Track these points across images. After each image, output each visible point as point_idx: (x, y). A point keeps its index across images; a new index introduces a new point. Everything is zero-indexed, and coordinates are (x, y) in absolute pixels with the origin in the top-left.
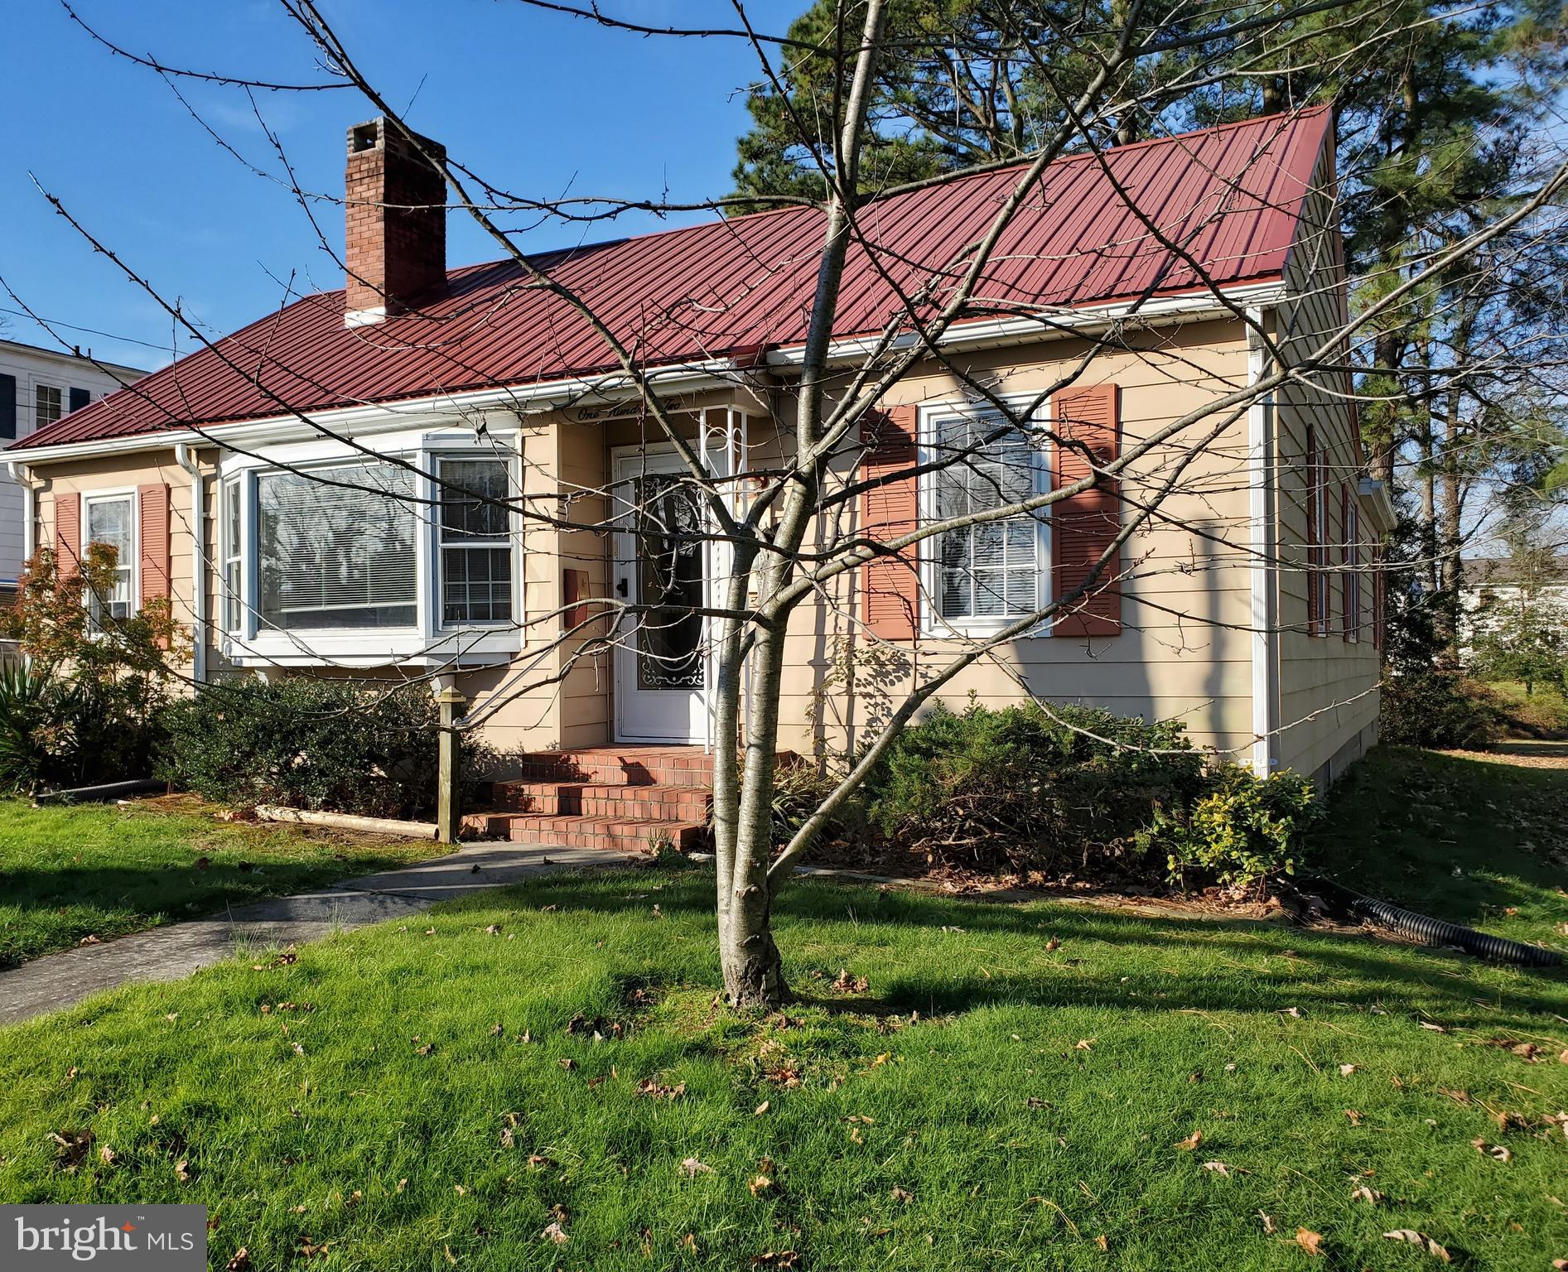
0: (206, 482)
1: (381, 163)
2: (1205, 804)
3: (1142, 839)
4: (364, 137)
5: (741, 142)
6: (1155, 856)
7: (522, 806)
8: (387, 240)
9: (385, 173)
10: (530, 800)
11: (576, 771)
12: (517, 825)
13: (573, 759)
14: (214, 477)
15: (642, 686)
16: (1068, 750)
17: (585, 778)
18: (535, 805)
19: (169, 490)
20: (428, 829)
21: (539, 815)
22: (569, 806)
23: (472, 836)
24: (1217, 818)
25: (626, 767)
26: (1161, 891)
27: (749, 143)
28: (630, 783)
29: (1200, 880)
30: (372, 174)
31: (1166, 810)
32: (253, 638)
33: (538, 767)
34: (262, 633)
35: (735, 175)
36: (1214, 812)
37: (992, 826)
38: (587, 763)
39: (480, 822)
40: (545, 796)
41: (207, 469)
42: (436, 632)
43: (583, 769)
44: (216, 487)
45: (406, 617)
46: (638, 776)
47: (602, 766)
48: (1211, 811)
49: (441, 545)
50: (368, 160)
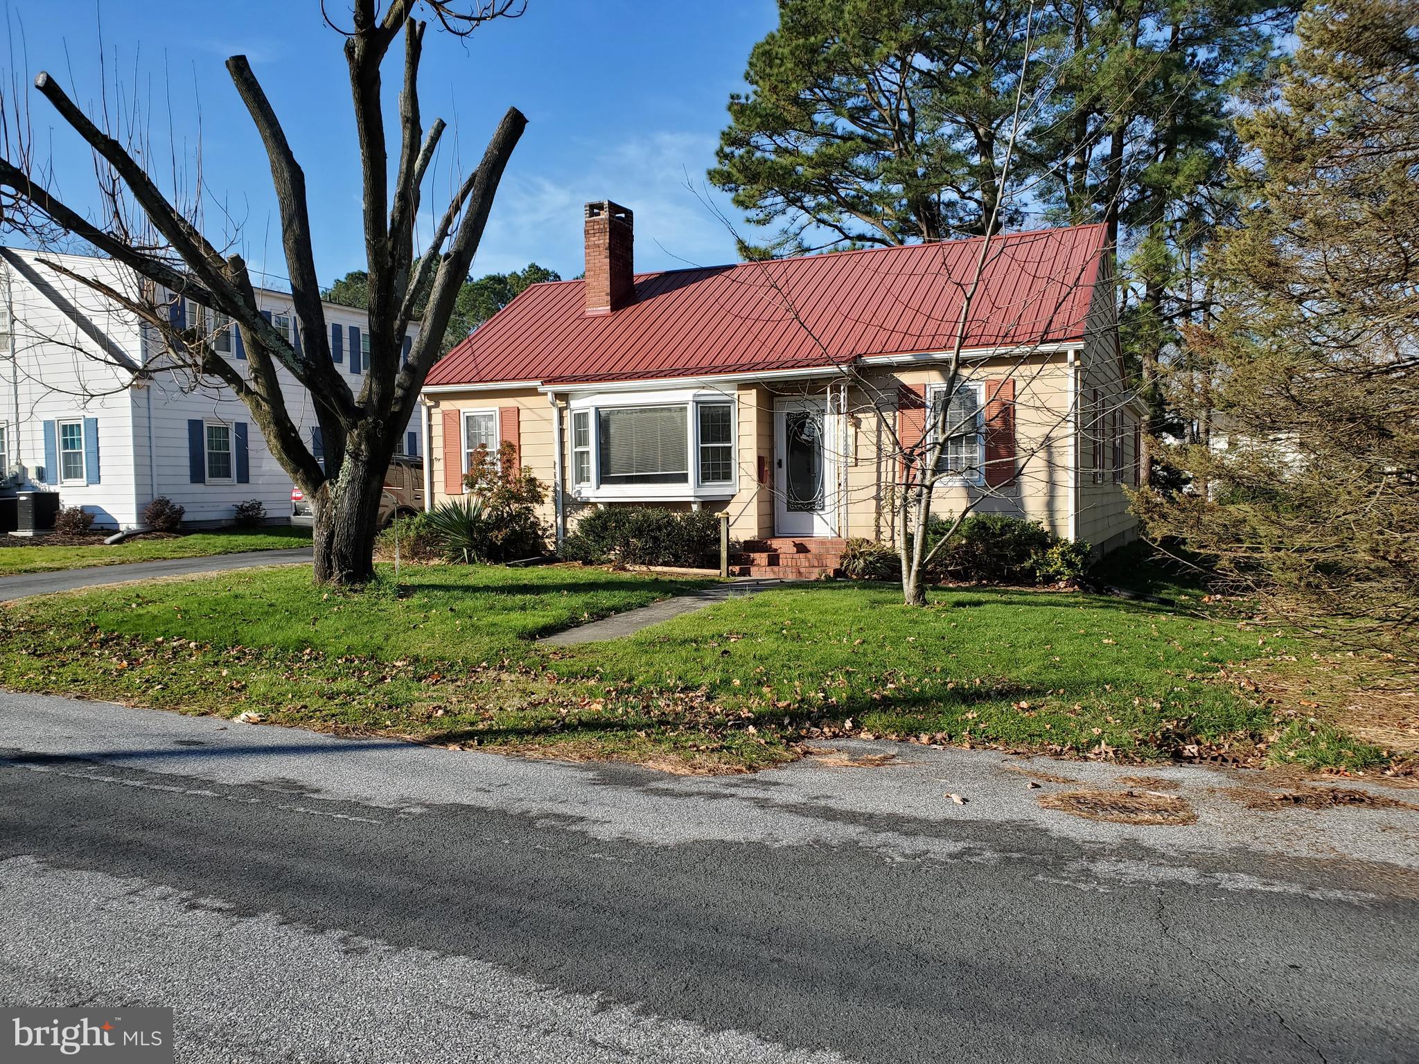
0: (561, 410)
1: (607, 226)
2: (1050, 551)
3: (1027, 564)
4: (594, 209)
5: (723, 134)
6: (1032, 571)
7: (752, 562)
8: (611, 269)
9: (610, 232)
10: (754, 560)
11: (771, 547)
12: (753, 570)
13: (769, 542)
14: (566, 408)
15: (789, 510)
16: (998, 532)
17: (776, 550)
18: (755, 562)
19: (519, 410)
20: (717, 572)
21: (759, 565)
22: (774, 560)
23: (733, 574)
24: (1055, 556)
25: (796, 545)
26: (1033, 585)
27: (729, 134)
28: (798, 552)
29: (1049, 580)
30: (601, 231)
31: (1036, 553)
32: (598, 488)
33: (751, 546)
34: (602, 486)
35: (717, 154)
36: (1054, 553)
37: (969, 562)
38: (775, 544)
39: (736, 569)
40: (761, 558)
41: (562, 404)
42: (698, 486)
43: (774, 546)
44: (566, 413)
45: (683, 478)
46: (802, 549)
47: (783, 546)
48: (1053, 553)
49: (700, 445)
50: (598, 223)
